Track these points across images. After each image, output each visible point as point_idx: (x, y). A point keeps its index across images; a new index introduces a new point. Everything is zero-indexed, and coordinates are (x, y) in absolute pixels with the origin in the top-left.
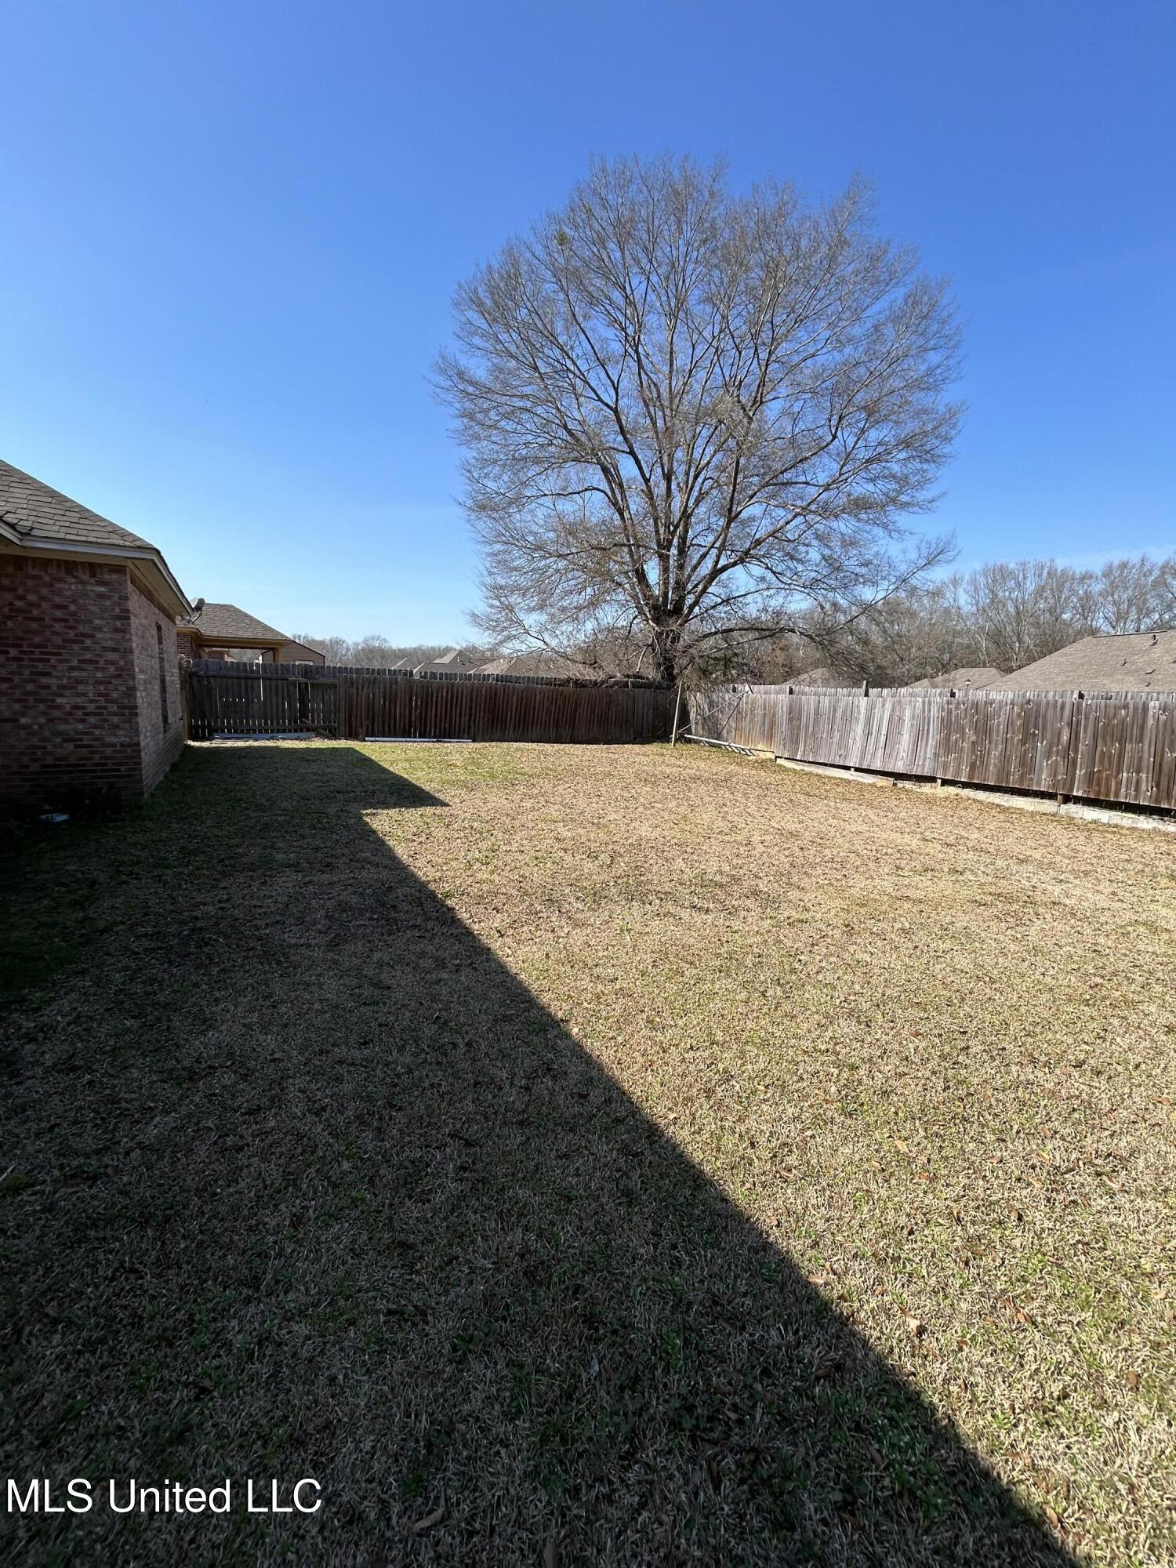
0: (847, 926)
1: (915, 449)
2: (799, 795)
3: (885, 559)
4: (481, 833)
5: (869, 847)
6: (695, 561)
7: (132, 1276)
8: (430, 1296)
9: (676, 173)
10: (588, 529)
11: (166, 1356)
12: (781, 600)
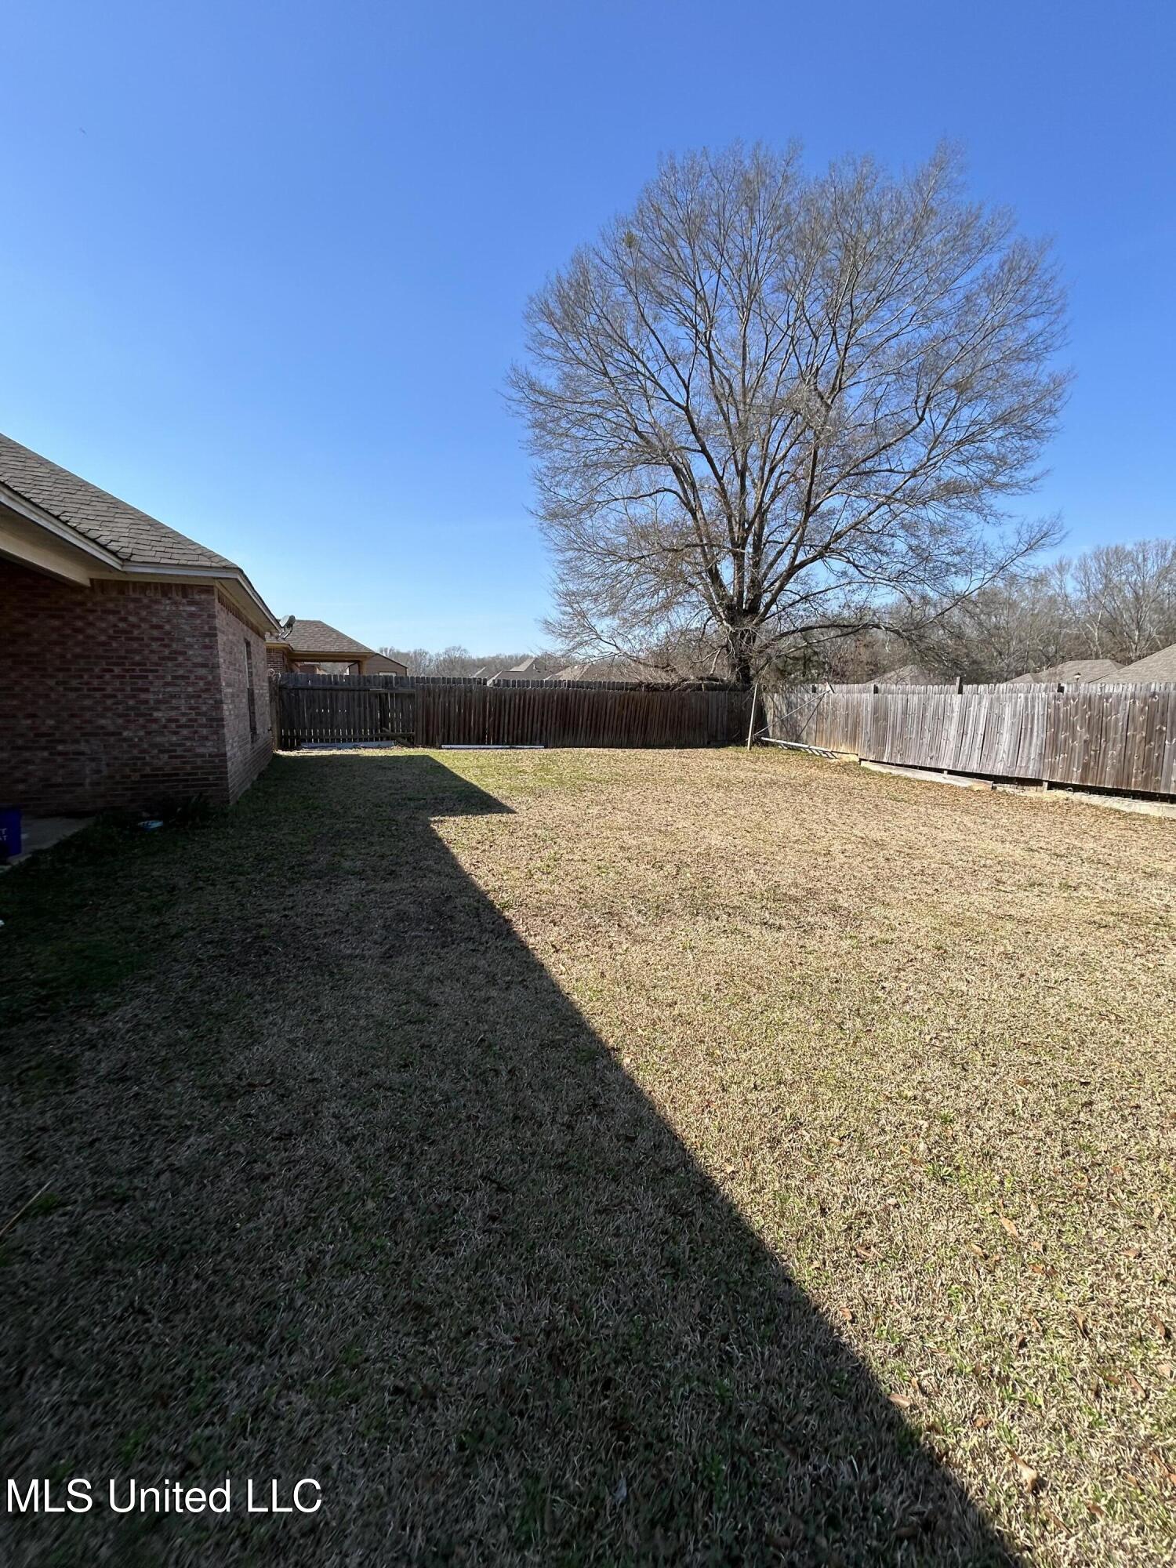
0: (939, 948)
1: (1014, 426)
2: (885, 800)
3: (980, 546)
4: (544, 841)
5: (965, 858)
6: (771, 559)
7: (141, 1318)
8: (442, 1374)
9: (747, 162)
10: (660, 532)
11: (158, 1419)
12: (864, 595)
